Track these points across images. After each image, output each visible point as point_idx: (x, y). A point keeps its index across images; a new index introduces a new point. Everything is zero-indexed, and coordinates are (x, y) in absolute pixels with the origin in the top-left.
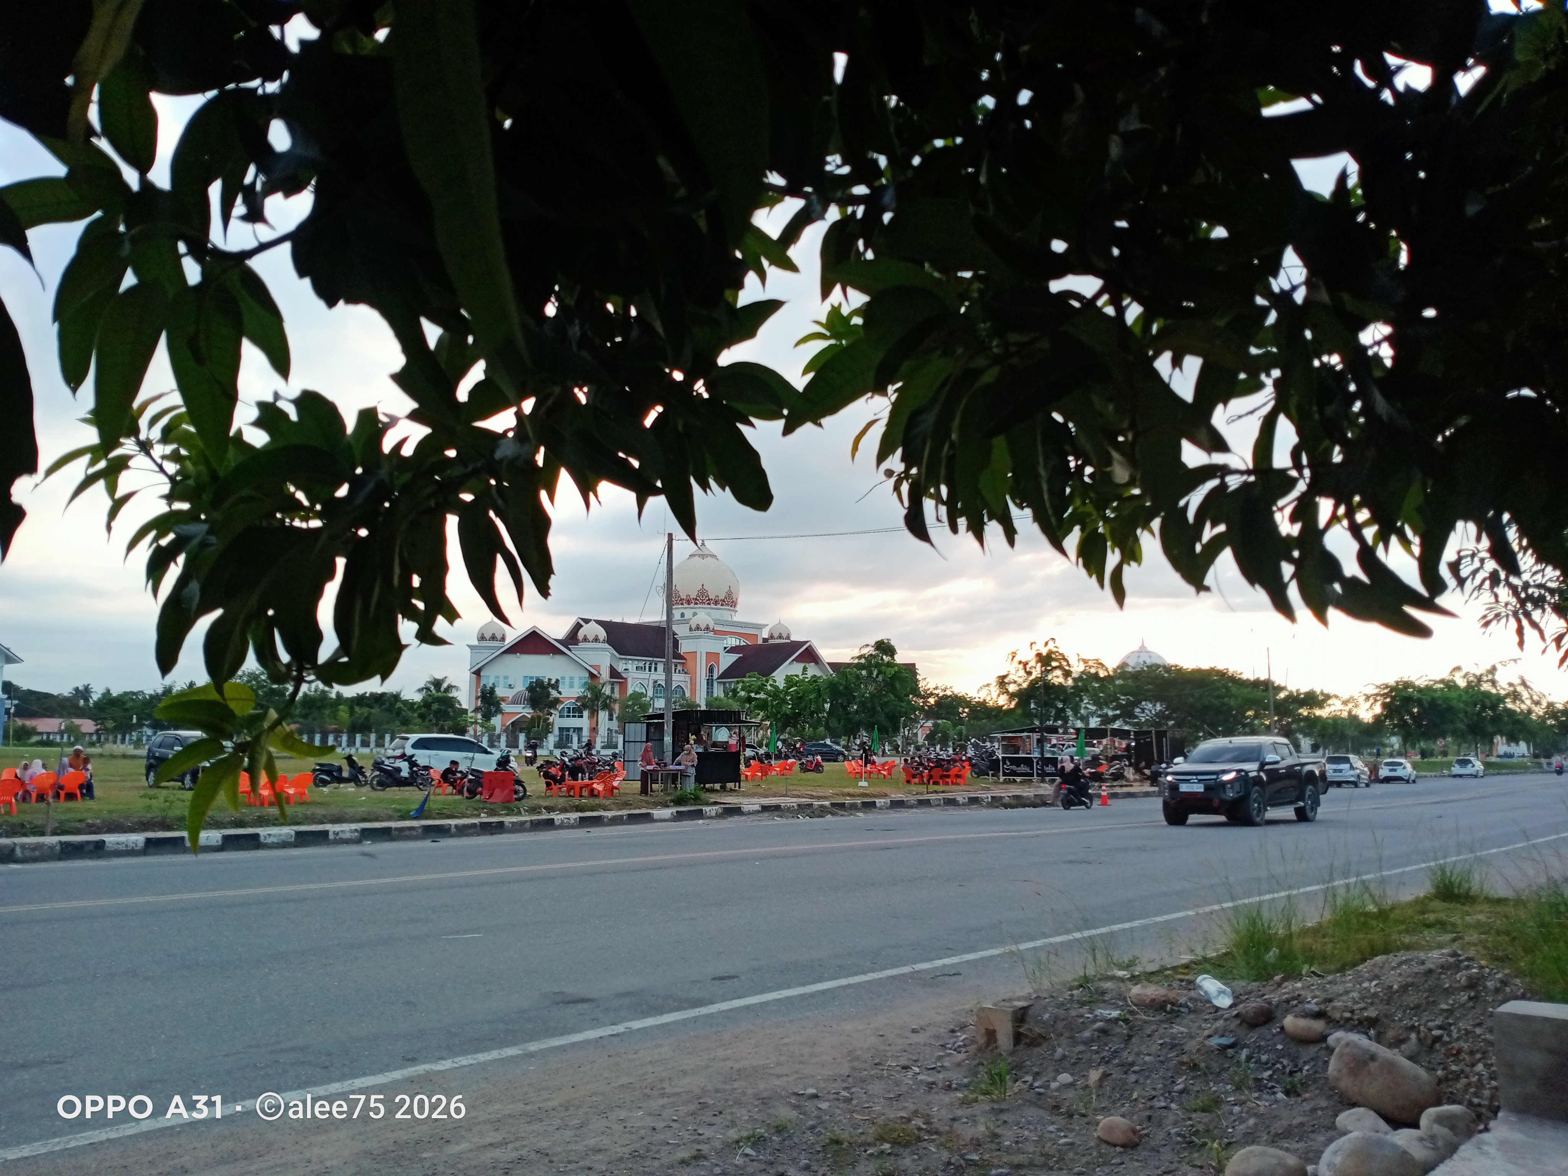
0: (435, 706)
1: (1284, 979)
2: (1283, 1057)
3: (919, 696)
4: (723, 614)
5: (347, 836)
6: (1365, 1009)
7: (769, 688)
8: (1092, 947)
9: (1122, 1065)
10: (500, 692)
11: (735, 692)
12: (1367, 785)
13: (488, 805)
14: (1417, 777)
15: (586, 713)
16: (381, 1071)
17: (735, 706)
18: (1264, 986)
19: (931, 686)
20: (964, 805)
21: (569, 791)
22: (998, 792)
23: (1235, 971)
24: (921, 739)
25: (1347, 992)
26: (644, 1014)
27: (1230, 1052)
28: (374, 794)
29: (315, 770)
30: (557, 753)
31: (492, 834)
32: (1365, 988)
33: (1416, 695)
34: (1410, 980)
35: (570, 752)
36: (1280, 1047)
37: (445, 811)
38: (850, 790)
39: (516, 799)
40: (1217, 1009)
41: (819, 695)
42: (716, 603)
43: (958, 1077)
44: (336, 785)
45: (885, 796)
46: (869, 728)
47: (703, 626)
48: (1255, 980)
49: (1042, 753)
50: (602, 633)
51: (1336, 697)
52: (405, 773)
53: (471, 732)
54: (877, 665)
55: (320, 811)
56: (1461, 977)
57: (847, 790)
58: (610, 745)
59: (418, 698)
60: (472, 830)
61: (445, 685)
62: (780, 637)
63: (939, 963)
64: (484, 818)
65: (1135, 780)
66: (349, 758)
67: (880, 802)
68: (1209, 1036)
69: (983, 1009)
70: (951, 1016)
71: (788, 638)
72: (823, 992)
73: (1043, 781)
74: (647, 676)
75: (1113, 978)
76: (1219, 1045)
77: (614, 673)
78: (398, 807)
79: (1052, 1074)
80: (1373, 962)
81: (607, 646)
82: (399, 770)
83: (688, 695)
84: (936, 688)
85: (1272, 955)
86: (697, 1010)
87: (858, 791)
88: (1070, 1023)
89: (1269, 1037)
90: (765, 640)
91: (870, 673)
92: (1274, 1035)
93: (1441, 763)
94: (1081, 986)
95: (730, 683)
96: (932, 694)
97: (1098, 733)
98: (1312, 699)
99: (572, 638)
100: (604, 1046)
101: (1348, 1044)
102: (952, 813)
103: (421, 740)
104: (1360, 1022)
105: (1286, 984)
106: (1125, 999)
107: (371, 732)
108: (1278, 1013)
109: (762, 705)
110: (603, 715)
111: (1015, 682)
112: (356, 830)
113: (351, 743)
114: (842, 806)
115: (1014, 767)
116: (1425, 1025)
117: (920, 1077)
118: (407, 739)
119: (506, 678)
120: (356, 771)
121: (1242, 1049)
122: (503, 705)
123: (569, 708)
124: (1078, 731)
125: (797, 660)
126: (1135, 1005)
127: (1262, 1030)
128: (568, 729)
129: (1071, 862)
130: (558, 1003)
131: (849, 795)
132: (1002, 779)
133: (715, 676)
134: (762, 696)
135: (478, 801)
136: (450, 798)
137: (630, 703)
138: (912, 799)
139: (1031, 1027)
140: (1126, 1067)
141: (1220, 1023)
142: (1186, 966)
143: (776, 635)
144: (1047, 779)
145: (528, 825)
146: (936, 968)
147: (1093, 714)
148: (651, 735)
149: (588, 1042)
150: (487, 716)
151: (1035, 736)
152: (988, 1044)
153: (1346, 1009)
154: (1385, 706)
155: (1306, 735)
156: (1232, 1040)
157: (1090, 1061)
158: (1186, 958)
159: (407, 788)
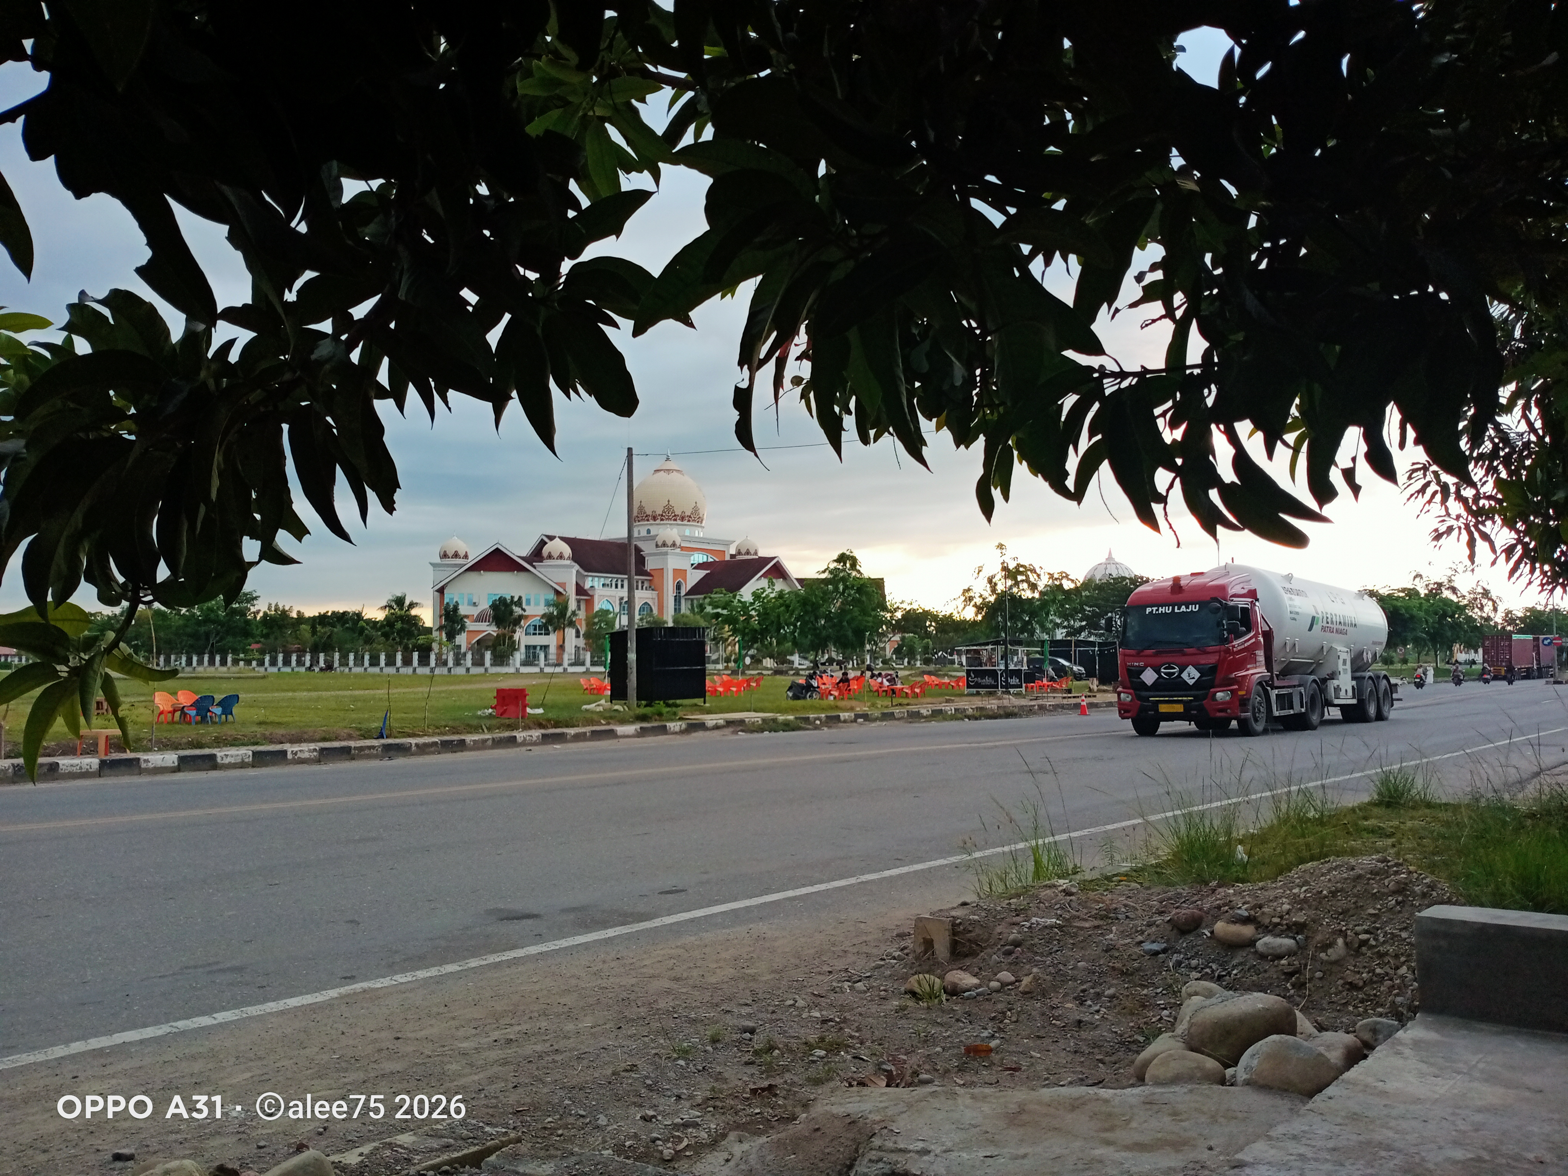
0: (399, 625)
2: (1213, 962)
3: (886, 610)
4: (692, 531)
5: (306, 755)
6: (1294, 914)
7: (736, 603)
8: (1037, 856)
10: (463, 610)
11: (702, 608)
15: (552, 631)
16: (318, 990)
17: (701, 622)
18: (1198, 892)
19: (898, 601)
20: (927, 717)
22: (961, 704)
24: (889, 653)
25: (1277, 898)
26: (589, 929)
27: (1161, 957)
31: (453, 752)
32: (1295, 894)
34: (1339, 885)
37: (406, 730)
42: (682, 519)
43: (893, 985)
45: (850, 709)
46: (838, 643)
47: (669, 543)
49: (1006, 665)
50: (567, 550)
54: (842, 579)
56: (1390, 883)
59: (380, 616)
61: (407, 603)
62: (748, 553)
63: (886, 873)
64: (446, 737)
68: (1141, 942)
69: (921, 919)
71: (756, 553)
72: (769, 904)
73: (1007, 693)
74: (613, 593)
75: (1051, 887)
76: (1151, 950)
77: (579, 590)
78: (359, 726)
80: (1303, 868)
81: (572, 563)
83: (653, 612)
86: (642, 924)
89: (1199, 942)
90: (732, 556)
92: (1204, 940)
94: (1020, 895)
95: (697, 599)
96: (898, 608)
99: (537, 555)
104: (1289, 927)
107: (334, 651)
108: (1209, 919)
109: (729, 621)
110: (569, 633)
111: (981, 595)
112: (315, 750)
113: (315, 662)
114: (806, 720)
115: (979, 680)
116: (1352, 930)
117: (857, 986)
119: (469, 595)
121: (1173, 954)
122: (468, 623)
123: (535, 626)
125: (764, 576)
127: (1193, 936)
128: (535, 647)
129: (1027, 772)
130: (502, 920)
133: (683, 593)
134: (729, 611)
137: (596, 620)
138: (876, 712)
141: (1152, 929)
142: (1126, 874)
143: (743, 551)
144: (1011, 690)
145: (490, 743)
150: (451, 636)
151: (1001, 650)
152: (925, 953)
153: (1275, 914)
156: (1163, 945)
158: (1126, 866)
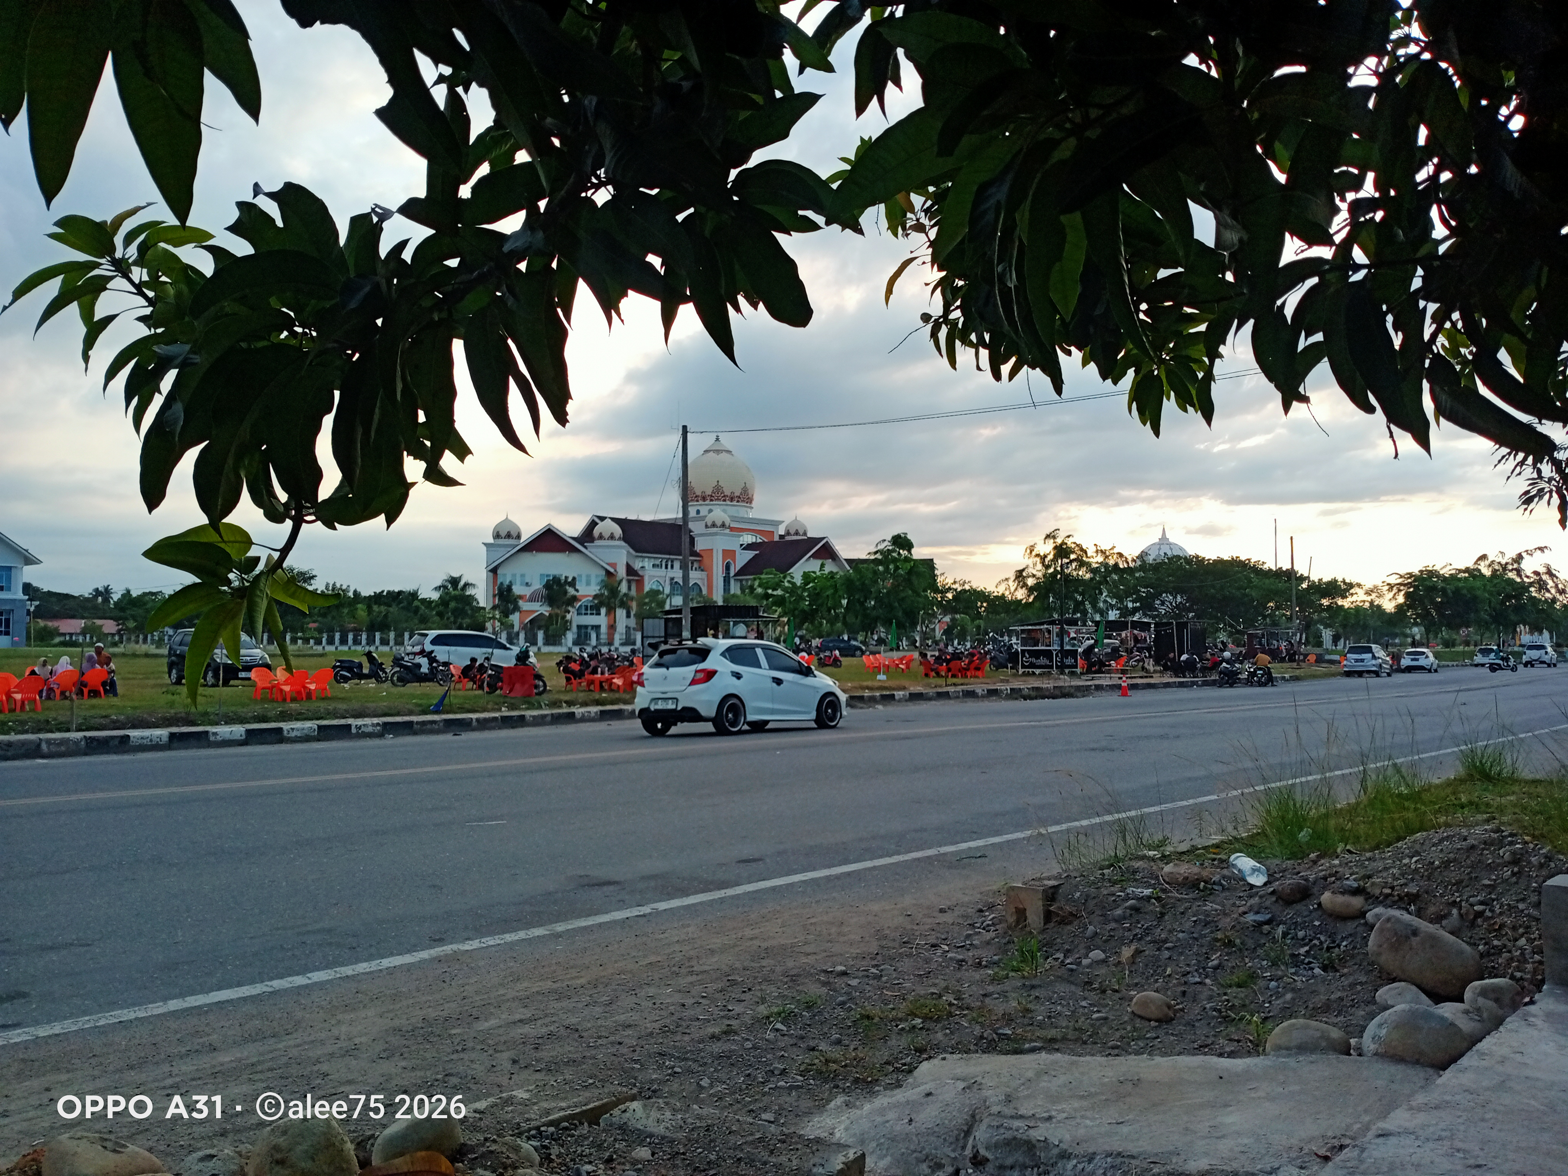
0: (453, 605)
1: (1319, 857)
2: (1321, 933)
3: (936, 590)
4: (741, 511)
5: (370, 729)
6: (1406, 885)
7: (787, 584)
8: (1122, 829)
9: (1155, 942)
10: (517, 590)
11: (752, 589)
12: (1389, 675)
13: (508, 700)
14: (1439, 666)
15: (603, 611)
16: (409, 951)
17: (753, 603)
18: (1299, 864)
19: (949, 581)
20: (983, 696)
21: (589, 685)
22: (1017, 684)
23: (1268, 851)
24: (938, 634)
25: (1386, 869)
26: (670, 897)
27: (1266, 928)
28: (395, 690)
29: (335, 667)
30: (576, 650)
31: (513, 727)
32: (1405, 865)
33: (1440, 585)
34: (1451, 855)
35: (589, 649)
36: (1317, 923)
37: (466, 706)
38: (869, 683)
39: (537, 694)
40: (1252, 886)
41: (836, 590)
42: (732, 499)
43: (986, 955)
44: (357, 681)
45: (904, 688)
46: (887, 623)
47: (719, 523)
48: (1289, 859)
49: (1062, 645)
50: (618, 531)
51: (1359, 585)
52: (425, 669)
53: (490, 629)
54: (895, 560)
55: (342, 706)
56: (1505, 853)
57: (865, 684)
58: (629, 641)
59: (435, 596)
60: (493, 724)
61: (462, 583)
62: (797, 533)
63: (964, 846)
64: (505, 712)
65: (1155, 672)
66: (369, 655)
67: (899, 694)
68: (1245, 913)
69: (1013, 888)
70: (979, 896)
71: (805, 534)
72: (849, 874)
73: (1062, 673)
74: (664, 574)
75: (1143, 858)
76: (1255, 921)
77: (630, 570)
78: (420, 702)
79: (1083, 951)
80: (1413, 838)
81: (623, 543)
82: (419, 666)
83: (705, 592)
84: (955, 582)
85: (1303, 835)
86: (723, 891)
87: (876, 684)
88: (1101, 901)
89: (1305, 913)
90: (781, 537)
91: (887, 569)
92: (1311, 912)
93: (1464, 652)
94: (1112, 865)
95: (747, 580)
96: (950, 589)
97: (1117, 626)
98: (1335, 589)
99: (588, 535)
100: (631, 927)
101: (1388, 920)
102: (971, 705)
103: (439, 636)
104: (1401, 898)
105: (1322, 861)
106: (1157, 878)
107: (390, 630)
108: (1315, 890)
109: (780, 601)
110: (621, 613)
111: (1034, 576)
112: (378, 724)
113: (371, 641)
114: (861, 698)
115: (1034, 660)
116: (1467, 901)
117: (949, 955)
118: (426, 635)
119: (523, 576)
120: (376, 667)
121: (1278, 925)
122: (521, 603)
123: (586, 606)
124: (1097, 624)
125: (815, 556)
126: (1167, 883)
127: (1298, 907)
128: (586, 627)
129: (1093, 749)
130: (584, 886)
131: (868, 688)
132: (1021, 671)
133: (732, 573)
134: (779, 592)
135: (500, 696)
136: (470, 693)
137: (647, 600)
138: (931, 691)
139: (1060, 906)
140: (1159, 944)
141: (1256, 900)
142: (1217, 846)
143: (792, 531)
144: (1067, 671)
145: (549, 719)
146: (963, 851)
147: (1112, 607)
148: (670, 631)
149: (615, 922)
150: (506, 614)
151: (1055, 629)
152: (1018, 922)
153: (1386, 885)
154: (1407, 595)
155: (1326, 626)
156: (1268, 916)
157: (1122, 938)
158: (1216, 839)
159: (427, 684)
